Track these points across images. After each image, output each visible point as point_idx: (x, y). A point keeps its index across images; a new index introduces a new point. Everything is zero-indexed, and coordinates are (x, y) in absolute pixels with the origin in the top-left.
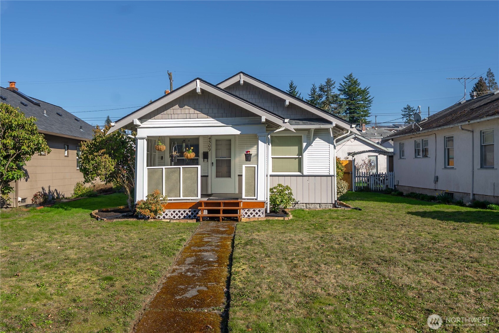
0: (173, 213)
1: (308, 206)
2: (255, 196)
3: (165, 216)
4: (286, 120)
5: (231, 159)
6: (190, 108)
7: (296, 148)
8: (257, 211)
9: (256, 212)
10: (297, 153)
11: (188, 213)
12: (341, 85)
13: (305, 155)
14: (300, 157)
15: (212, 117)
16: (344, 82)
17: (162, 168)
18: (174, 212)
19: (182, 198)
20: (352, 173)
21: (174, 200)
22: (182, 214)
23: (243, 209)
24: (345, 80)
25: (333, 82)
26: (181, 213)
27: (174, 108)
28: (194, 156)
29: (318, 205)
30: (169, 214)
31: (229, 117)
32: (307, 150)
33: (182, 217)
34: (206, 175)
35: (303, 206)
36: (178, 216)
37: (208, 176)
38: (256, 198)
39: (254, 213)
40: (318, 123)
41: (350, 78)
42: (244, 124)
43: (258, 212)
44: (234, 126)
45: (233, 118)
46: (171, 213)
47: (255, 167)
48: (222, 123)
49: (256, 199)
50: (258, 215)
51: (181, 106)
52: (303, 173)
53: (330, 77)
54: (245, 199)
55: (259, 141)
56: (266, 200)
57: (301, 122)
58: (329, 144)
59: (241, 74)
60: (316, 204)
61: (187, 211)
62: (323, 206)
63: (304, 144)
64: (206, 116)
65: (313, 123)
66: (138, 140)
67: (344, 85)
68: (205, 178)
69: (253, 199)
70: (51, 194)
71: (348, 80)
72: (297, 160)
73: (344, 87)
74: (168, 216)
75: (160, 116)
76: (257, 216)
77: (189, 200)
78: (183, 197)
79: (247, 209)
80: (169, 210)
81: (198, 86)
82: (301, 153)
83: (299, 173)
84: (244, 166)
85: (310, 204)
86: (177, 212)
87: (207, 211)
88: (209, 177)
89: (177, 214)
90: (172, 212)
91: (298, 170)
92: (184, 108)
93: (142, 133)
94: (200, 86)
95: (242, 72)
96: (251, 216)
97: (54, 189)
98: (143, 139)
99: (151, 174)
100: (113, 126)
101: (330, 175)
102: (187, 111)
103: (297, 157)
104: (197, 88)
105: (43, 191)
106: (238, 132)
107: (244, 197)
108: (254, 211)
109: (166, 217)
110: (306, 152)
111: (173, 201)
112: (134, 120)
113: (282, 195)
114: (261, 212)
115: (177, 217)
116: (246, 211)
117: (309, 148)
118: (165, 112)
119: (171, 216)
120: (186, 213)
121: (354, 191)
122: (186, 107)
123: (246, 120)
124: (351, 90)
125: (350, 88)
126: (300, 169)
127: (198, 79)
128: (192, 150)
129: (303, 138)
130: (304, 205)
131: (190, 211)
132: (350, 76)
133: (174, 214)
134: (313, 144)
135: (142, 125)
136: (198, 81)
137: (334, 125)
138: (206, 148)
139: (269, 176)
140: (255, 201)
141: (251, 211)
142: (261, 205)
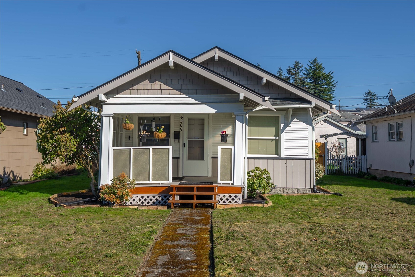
0: (141, 199)
1: (285, 190)
2: (231, 181)
3: (132, 202)
4: (266, 98)
5: (204, 140)
6: (161, 83)
7: (273, 129)
8: (233, 197)
9: (232, 198)
10: (274, 133)
11: (158, 198)
12: (307, 69)
13: (283, 136)
14: (278, 138)
15: (185, 94)
16: (309, 66)
17: (130, 149)
18: (142, 197)
19: (151, 181)
21: (142, 184)
22: (151, 200)
23: (218, 195)
24: (310, 65)
25: (300, 65)
26: (150, 198)
27: (143, 83)
28: (165, 136)
29: (296, 189)
30: (137, 200)
31: (204, 94)
32: (285, 131)
33: (151, 203)
34: (178, 156)
35: (280, 191)
36: (147, 201)
37: (179, 158)
38: (232, 182)
39: (230, 199)
40: (297, 103)
41: (315, 63)
42: (221, 102)
43: (235, 198)
44: (209, 104)
45: (209, 95)
46: (138, 198)
47: (231, 149)
48: (196, 100)
49: (233, 184)
50: (234, 201)
51: (151, 82)
52: (280, 156)
53: (298, 60)
54: (220, 184)
55: (236, 121)
56: (243, 184)
57: (279, 102)
58: (308, 126)
59: (216, 49)
60: (293, 189)
62: (302, 191)
63: (282, 125)
64: (179, 93)
65: (291, 102)
66: (104, 118)
67: (309, 69)
68: (176, 159)
69: (229, 184)
70: (6, 176)
71: (313, 64)
72: (274, 141)
73: (309, 72)
74: (135, 201)
75: (128, 91)
76: (233, 202)
77: (159, 184)
78: (153, 180)
80: (137, 195)
81: (171, 59)
82: (278, 134)
83: (276, 156)
84: (219, 148)
85: (287, 189)
87: (178, 196)
88: (181, 159)
89: (145, 200)
90: (140, 197)
91: (274, 153)
92: (155, 83)
93: (107, 110)
94: (173, 59)
95: (217, 47)
96: (227, 202)
98: (108, 116)
99: (117, 155)
100: (76, 102)
101: (308, 158)
102: (158, 87)
103: (274, 138)
104: (170, 62)
106: (213, 111)
107: (219, 181)
108: (230, 196)
109: (134, 203)
110: (284, 133)
111: (141, 186)
112: (99, 95)
113: (260, 180)
114: (237, 198)
115: (145, 203)
116: (222, 196)
117: (287, 129)
118: (134, 87)
119: (138, 201)
120: (155, 198)
122: (157, 82)
123: (222, 97)
124: (316, 75)
125: (315, 73)
126: (277, 151)
127: (171, 51)
128: (163, 129)
129: (281, 118)
130: (282, 189)
131: (159, 197)
132: (315, 60)
133: (142, 200)
134: (291, 125)
135: (108, 101)
136: (171, 54)
137: (313, 105)
138: (178, 127)
139: (246, 158)
140: (231, 185)
141: (227, 196)
142: (239, 189)
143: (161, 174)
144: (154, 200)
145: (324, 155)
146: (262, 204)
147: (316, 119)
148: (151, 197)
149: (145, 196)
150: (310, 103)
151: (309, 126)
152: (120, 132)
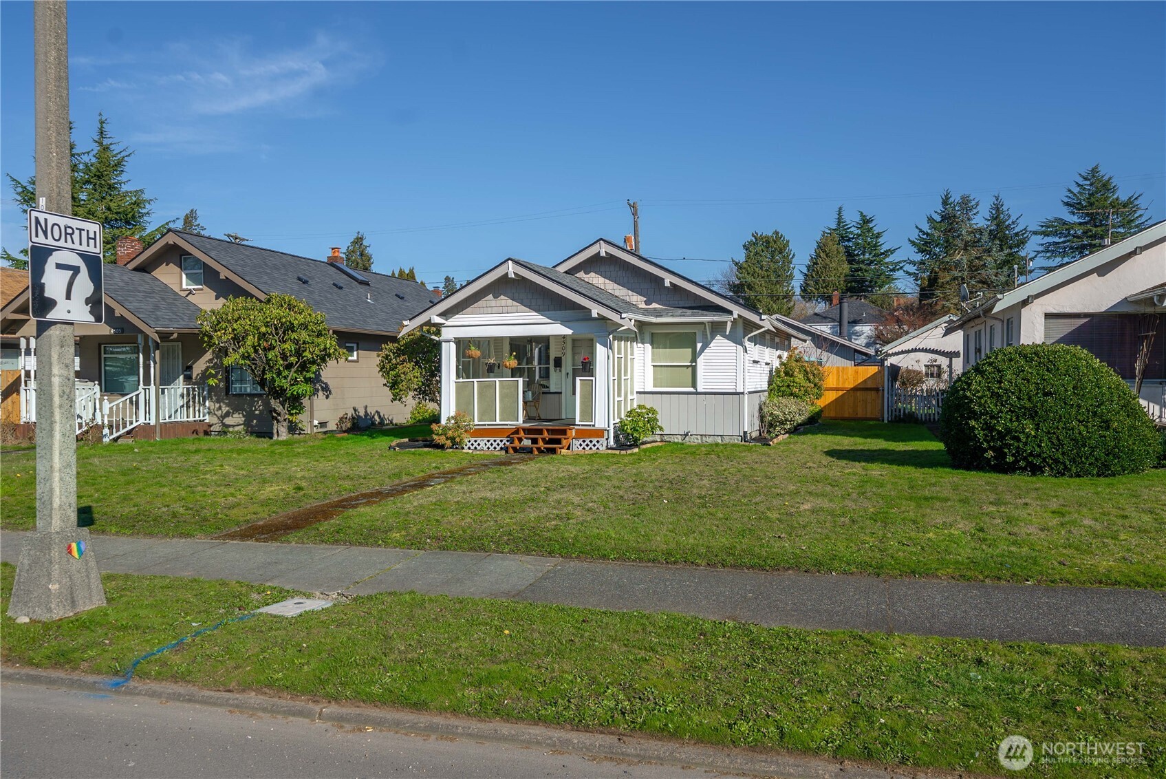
1: (704, 439)
2: (592, 422)
3: (477, 446)
4: (624, 315)
6: (507, 298)
7: (689, 351)
8: (594, 442)
9: (593, 443)
10: (690, 357)
11: (506, 443)
12: (1072, 192)
13: (701, 361)
14: (694, 364)
15: (536, 312)
16: (1079, 185)
17: (473, 382)
18: (488, 441)
19: (498, 422)
20: (883, 390)
21: (488, 425)
23: (576, 439)
24: (1081, 181)
26: (497, 443)
27: (486, 298)
28: (516, 365)
29: (720, 437)
30: (482, 444)
31: (558, 311)
32: (703, 354)
33: (498, 448)
34: (560, 391)
35: (697, 439)
36: (493, 446)
37: (561, 393)
38: (593, 424)
39: (591, 445)
40: (714, 313)
41: (1093, 176)
42: (577, 320)
43: (596, 444)
44: (564, 322)
45: (563, 312)
47: (592, 380)
48: (548, 318)
49: (594, 426)
50: (596, 447)
51: (496, 297)
52: (696, 390)
54: (579, 425)
55: (596, 344)
56: (607, 426)
57: (690, 312)
58: (734, 345)
59: (602, 242)
60: (716, 437)
61: (505, 441)
62: (727, 440)
63: (699, 345)
64: (528, 309)
65: (705, 313)
66: (443, 343)
67: (1079, 192)
68: (558, 395)
69: (590, 425)
70: (369, 417)
71: (1089, 180)
72: (690, 368)
73: (1078, 199)
74: (480, 446)
75: (469, 310)
77: (507, 425)
78: (500, 421)
79: (582, 440)
80: (482, 439)
81: (510, 269)
82: (694, 359)
83: (692, 390)
84: (578, 379)
85: (707, 436)
86: (492, 441)
87: (530, 441)
89: (492, 444)
90: (485, 441)
91: (691, 385)
92: (499, 298)
93: (447, 334)
94: (513, 268)
95: (602, 239)
96: (587, 449)
97: (375, 411)
98: (448, 341)
99: (460, 389)
100: (406, 326)
101: (736, 392)
102: (503, 303)
103: (689, 364)
104: (508, 273)
105: (355, 413)
107: (577, 422)
108: (591, 442)
109: (478, 448)
110: (702, 357)
111: (487, 427)
112: (432, 316)
114: (599, 443)
115: (492, 448)
116: (581, 441)
117: (706, 351)
118: (476, 305)
119: (484, 446)
120: (503, 443)
121: (886, 421)
122: (502, 297)
124: (1094, 203)
125: (1093, 200)
126: (694, 385)
127: (509, 259)
128: (515, 356)
129: (699, 337)
130: (699, 437)
131: (508, 441)
132: (1094, 171)
133: (488, 444)
134: (712, 345)
135: (448, 323)
136: (510, 262)
138: (558, 351)
139: (635, 393)
140: (592, 428)
141: (587, 441)
142: (600, 433)
143: (510, 413)
144: (501, 445)
145: (884, 387)
146: (619, 451)
147: (749, 336)
148: (498, 441)
150: (731, 313)
151: (738, 346)
152: (462, 360)
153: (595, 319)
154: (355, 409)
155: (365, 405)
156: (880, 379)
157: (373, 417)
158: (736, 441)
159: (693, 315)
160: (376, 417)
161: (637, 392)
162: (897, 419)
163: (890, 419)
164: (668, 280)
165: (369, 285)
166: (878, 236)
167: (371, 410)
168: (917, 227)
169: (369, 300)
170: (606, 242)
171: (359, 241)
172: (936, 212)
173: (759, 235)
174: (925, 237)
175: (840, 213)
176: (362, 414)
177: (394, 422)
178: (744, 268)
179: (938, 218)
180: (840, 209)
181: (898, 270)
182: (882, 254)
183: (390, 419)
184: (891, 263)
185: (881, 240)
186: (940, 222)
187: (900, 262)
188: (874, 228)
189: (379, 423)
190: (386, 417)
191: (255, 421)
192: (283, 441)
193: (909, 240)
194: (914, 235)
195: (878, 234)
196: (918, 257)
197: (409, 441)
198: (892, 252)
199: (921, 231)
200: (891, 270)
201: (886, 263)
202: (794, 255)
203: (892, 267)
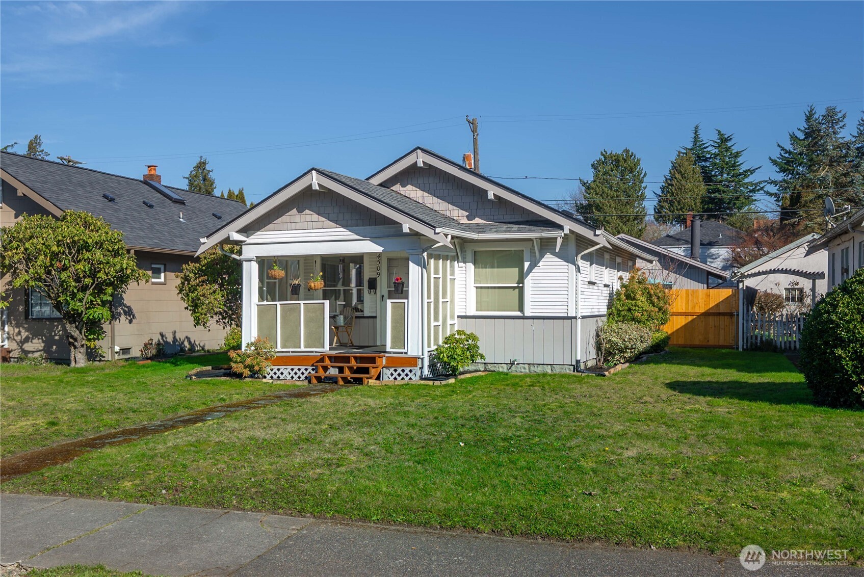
0: (291, 371)
1: (532, 368)
2: (404, 348)
3: (280, 375)
4: (438, 230)
6: (312, 213)
7: (516, 270)
8: (407, 371)
9: (405, 373)
10: (517, 278)
11: (312, 372)
13: (528, 282)
14: (521, 285)
15: (343, 227)
17: (276, 305)
18: (292, 370)
19: (302, 349)
20: (738, 315)
21: (292, 352)
22: (303, 373)
23: (387, 367)
26: (301, 372)
27: (289, 213)
28: (322, 286)
29: (549, 366)
30: (285, 373)
31: (367, 226)
32: (531, 274)
33: (303, 377)
34: (374, 315)
35: (525, 368)
37: (375, 317)
38: (405, 351)
39: (403, 375)
40: (543, 228)
42: (388, 236)
43: (409, 373)
44: (374, 239)
45: (373, 227)
46: (288, 371)
47: (404, 303)
48: (357, 234)
49: (406, 353)
50: (409, 377)
51: (300, 211)
52: (524, 314)
54: (390, 353)
55: (410, 262)
56: (420, 354)
57: (515, 227)
58: (567, 264)
59: (419, 151)
60: (545, 366)
61: (310, 370)
62: (557, 370)
63: (527, 264)
64: (334, 225)
65: (533, 228)
66: (244, 262)
68: (372, 320)
69: (402, 353)
70: (177, 343)
72: (517, 290)
74: (284, 375)
75: (271, 226)
76: (407, 379)
77: (312, 352)
78: (305, 347)
79: (394, 369)
80: (285, 367)
81: (314, 180)
82: (521, 280)
83: (519, 314)
84: (389, 302)
85: (535, 366)
86: (296, 370)
87: (337, 370)
88: (378, 320)
89: (296, 373)
90: (289, 370)
91: (517, 309)
92: (304, 213)
93: (249, 252)
94: (317, 179)
95: (420, 149)
96: (399, 379)
97: (184, 336)
98: (250, 260)
99: (262, 311)
100: (204, 243)
101: (568, 317)
102: (308, 218)
103: (516, 285)
104: (313, 184)
105: (162, 339)
106: (379, 249)
107: (388, 349)
108: (403, 371)
109: (282, 377)
110: (529, 277)
111: (291, 354)
112: (230, 233)
114: (413, 373)
115: (296, 377)
116: (392, 370)
117: (534, 271)
118: (279, 220)
119: (287, 375)
121: (741, 349)
122: (307, 211)
126: (521, 309)
127: (313, 169)
129: (526, 255)
130: (526, 366)
131: (313, 370)
133: (292, 373)
134: (541, 264)
135: (249, 241)
136: (314, 172)
137: (567, 231)
138: (374, 272)
139: (456, 317)
140: (404, 355)
141: (399, 371)
142: (413, 361)
143: (315, 338)
144: (306, 374)
145: (738, 312)
146: (434, 382)
147: (583, 253)
148: (303, 370)
149: (303, 369)
150: (561, 227)
151: (569, 264)
152: (266, 281)
153: (407, 235)
154: (162, 335)
155: (173, 330)
156: (734, 303)
157: (183, 343)
158: (568, 371)
159: (519, 231)
160: (186, 344)
161: (459, 317)
162: (754, 347)
163: (745, 347)
164: (492, 192)
165: (184, 204)
166: (737, 155)
167: (180, 336)
168: (779, 145)
169: (181, 220)
170: (424, 151)
171: (201, 165)
172: (799, 129)
173: (608, 154)
174: (787, 155)
175: (696, 132)
176: (170, 339)
177: (206, 348)
178: (592, 189)
179: (801, 136)
180: (697, 127)
181: (758, 190)
182: (740, 174)
183: (201, 345)
184: (751, 184)
185: (740, 160)
186: (804, 140)
187: (760, 183)
188: (733, 148)
189: (189, 349)
190: (197, 343)
191: (54, 347)
192: (82, 368)
193: (770, 159)
194: (776, 154)
195: (737, 153)
196: (780, 177)
197: (212, 369)
198: (752, 172)
199: (783, 149)
200: (750, 191)
201: (745, 184)
202: (645, 175)
203: (751, 188)
